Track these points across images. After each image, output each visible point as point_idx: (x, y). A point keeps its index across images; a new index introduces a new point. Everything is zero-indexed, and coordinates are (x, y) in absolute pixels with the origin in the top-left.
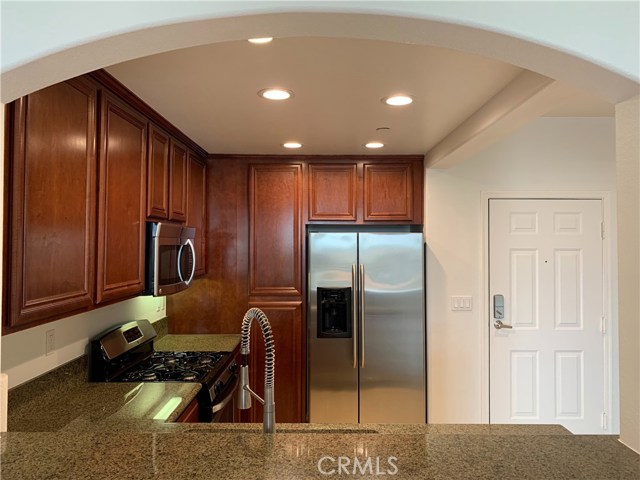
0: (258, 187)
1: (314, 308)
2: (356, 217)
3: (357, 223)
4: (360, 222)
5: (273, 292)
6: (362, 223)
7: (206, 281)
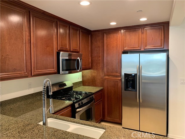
0: (106, 40)
1: (123, 80)
2: (141, 48)
3: (141, 50)
4: (142, 50)
5: (111, 74)
6: (143, 50)
7: (92, 70)
